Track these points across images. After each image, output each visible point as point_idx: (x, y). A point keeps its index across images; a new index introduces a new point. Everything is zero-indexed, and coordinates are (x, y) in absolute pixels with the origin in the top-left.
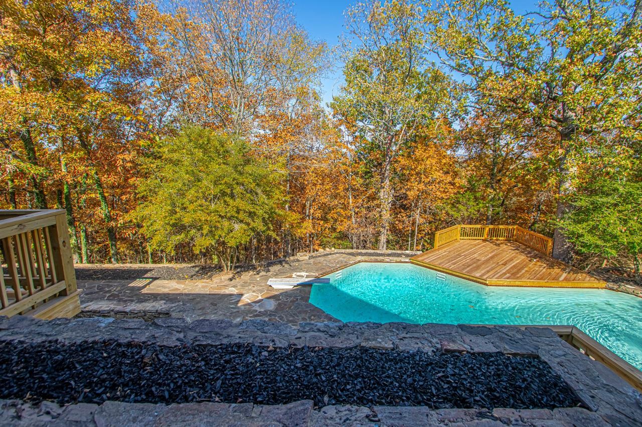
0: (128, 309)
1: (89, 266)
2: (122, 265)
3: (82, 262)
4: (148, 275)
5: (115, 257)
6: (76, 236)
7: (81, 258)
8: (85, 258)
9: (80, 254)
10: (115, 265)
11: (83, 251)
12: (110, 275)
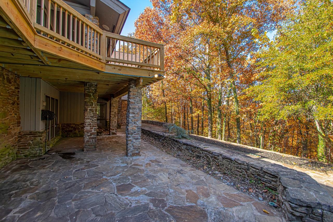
0: (233, 158)
1: (225, 142)
2: (242, 145)
3: (222, 140)
4: (259, 154)
5: (239, 140)
6: (221, 124)
7: (221, 137)
8: (223, 138)
9: (221, 135)
10: (238, 144)
11: (223, 133)
12: (233, 148)
